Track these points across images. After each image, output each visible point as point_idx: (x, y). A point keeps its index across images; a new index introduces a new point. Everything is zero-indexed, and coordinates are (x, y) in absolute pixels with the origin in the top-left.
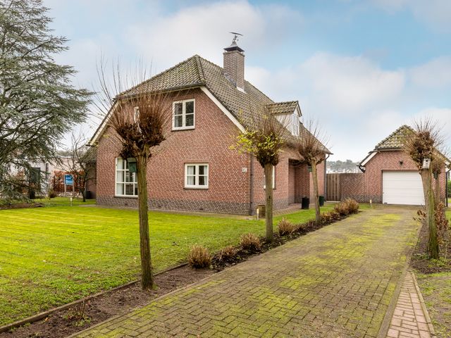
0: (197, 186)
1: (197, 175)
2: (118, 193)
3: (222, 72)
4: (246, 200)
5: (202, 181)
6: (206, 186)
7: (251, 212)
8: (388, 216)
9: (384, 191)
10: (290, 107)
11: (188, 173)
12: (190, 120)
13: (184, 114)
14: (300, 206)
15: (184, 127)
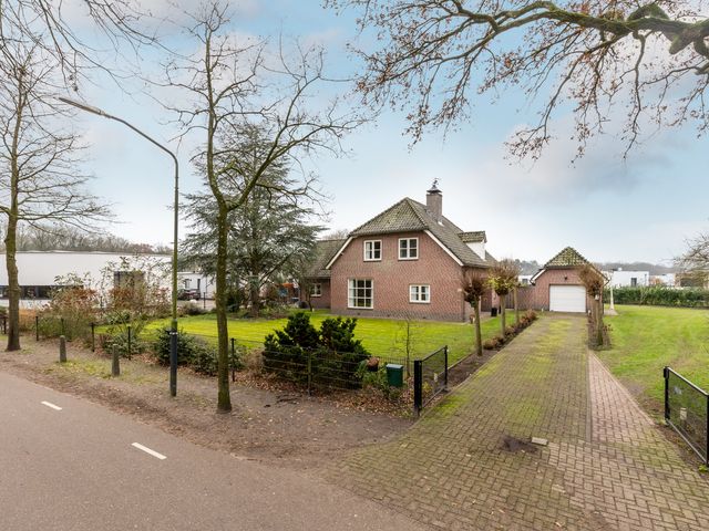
0: (420, 301)
1: (420, 293)
2: (351, 305)
3: (425, 209)
4: (460, 311)
5: (424, 298)
6: (428, 301)
7: (464, 320)
8: (563, 322)
9: (551, 300)
10: (479, 237)
11: (412, 291)
12: (413, 253)
13: (408, 248)
14: (490, 314)
15: (408, 257)
